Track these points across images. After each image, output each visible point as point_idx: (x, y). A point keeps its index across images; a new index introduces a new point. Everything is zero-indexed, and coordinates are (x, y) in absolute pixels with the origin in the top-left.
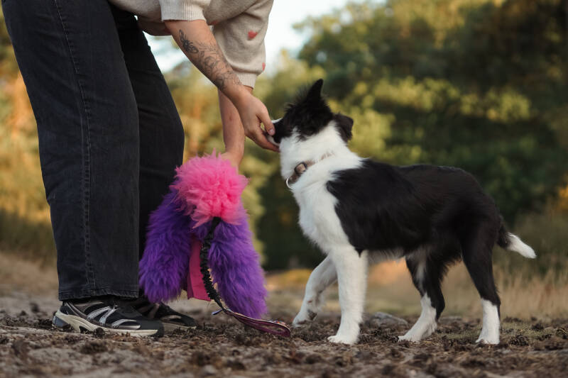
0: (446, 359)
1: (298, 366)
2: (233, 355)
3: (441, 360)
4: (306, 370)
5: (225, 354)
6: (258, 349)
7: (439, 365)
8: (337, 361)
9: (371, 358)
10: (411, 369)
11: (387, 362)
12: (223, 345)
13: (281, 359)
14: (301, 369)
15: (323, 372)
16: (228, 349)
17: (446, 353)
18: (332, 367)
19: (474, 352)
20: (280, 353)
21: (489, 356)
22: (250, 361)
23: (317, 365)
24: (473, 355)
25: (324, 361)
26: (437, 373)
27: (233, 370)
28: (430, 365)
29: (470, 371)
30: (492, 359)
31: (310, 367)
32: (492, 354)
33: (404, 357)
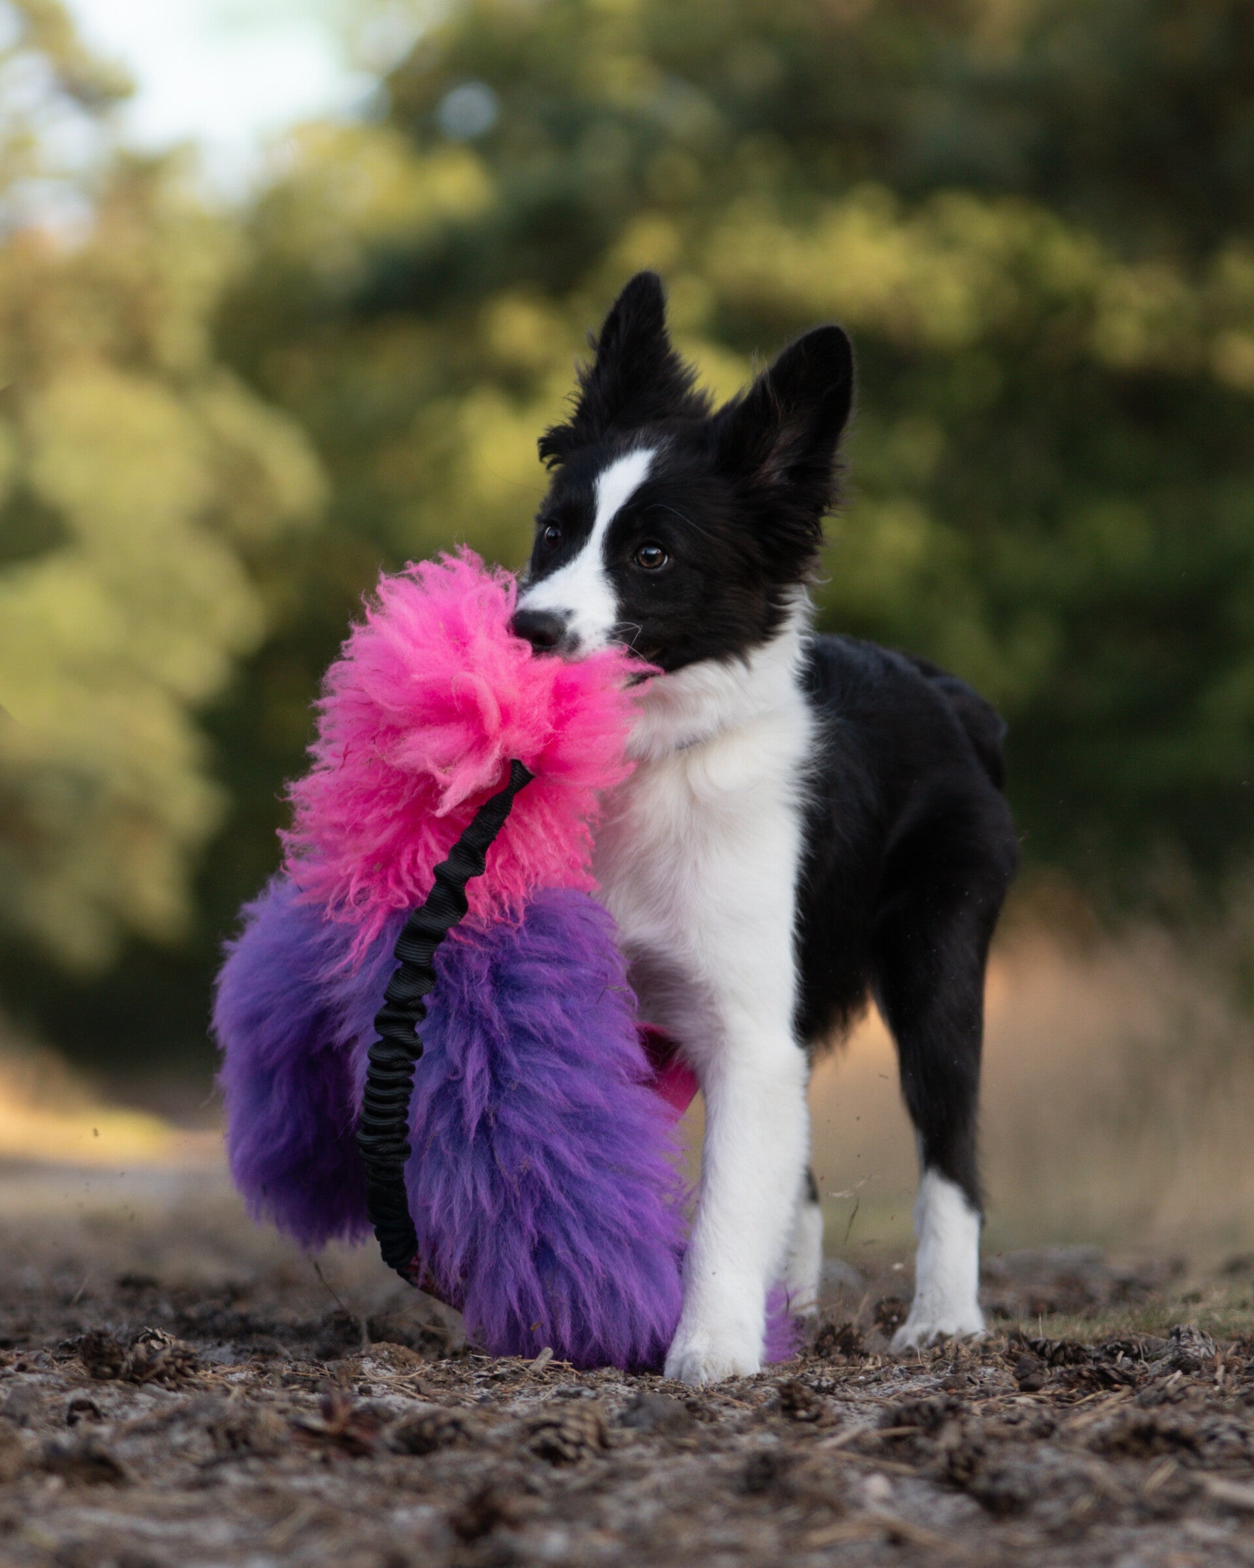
0: (1024, 1425)
1: (362, 1466)
2: (72, 1421)
3: (1005, 1430)
4: (400, 1483)
5: (35, 1419)
6: (180, 1398)
7: (992, 1448)
8: (535, 1441)
9: (691, 1427)
10: (867, 1472)
11: (764, 1440)
12: (27, 1378)
13: (284, 1433)
14: (374, 1479)
15: (475, 1487)
16: (46, 1394)
17: (1025, 1399)
18: (512, 1467)
19: (1148, 1391)
20: (282, 1412)
21: (1220, 1410)
22: (146, 1445)
23: (447, 1459)
24: (1144, 1405)
25: (477, 1443)
26: (982, 1483)
27: (69, 1484)
28: (950, 1453)
29: (1132, 1469)
30: (1229, 1419)
31: (414, 1467)
32: (1230, 1402)
33: (838, 1420)
